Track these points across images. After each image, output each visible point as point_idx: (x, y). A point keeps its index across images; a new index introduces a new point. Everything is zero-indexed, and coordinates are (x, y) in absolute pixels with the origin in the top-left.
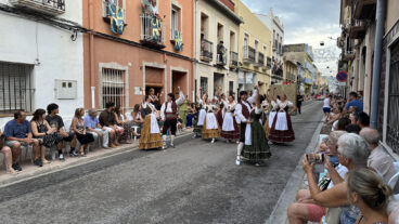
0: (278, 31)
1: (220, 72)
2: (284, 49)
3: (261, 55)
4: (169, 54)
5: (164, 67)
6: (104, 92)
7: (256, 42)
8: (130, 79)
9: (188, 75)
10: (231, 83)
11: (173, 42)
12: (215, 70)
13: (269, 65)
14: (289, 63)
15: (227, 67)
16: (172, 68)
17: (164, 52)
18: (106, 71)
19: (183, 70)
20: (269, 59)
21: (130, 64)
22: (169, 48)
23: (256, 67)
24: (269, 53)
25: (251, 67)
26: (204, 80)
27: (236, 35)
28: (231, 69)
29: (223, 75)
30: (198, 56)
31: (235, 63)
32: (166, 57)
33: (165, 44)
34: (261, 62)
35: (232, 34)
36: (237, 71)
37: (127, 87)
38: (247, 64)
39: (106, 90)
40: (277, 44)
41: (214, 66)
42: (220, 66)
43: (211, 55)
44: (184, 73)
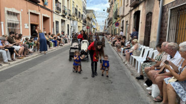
0: (85, 2)
1: (63, 19)
2: (87, 11)
3: (79, 13)
5: (39, 13)
6: (9, 26)
7: (77, 6)
8: (22, 19)
9: (50, 19)
10: (68, 25)
11: (43, 0)
12: (61, 18)
13: (82, 18)
14: (88, 18)
15: (66, 17)
16: (43, 15)
17: (39, 5)
18: (9, 13)
19: (48, 16)
20: (82, 15)
21: (22, 10)
22: (41, 4)
23: (77, 19)
24: (82, 13)
25: (75, 18)
26: (57, 22)
27: (70, 1)
28: (68, 18)
29: (65, 21)
30: (54, 10)
31: (70, 15)
32: (40, 8)
33: (40, 1)
34: (79, 16)
35: (68, 0)
36: (70, 20)
37: (21, 24)
38: (74, 16)
39: (9, 25)
40: (84, 8)
41: (61, 16)
42: (63, 16)
43: (60, 9)
44: (48, 18)
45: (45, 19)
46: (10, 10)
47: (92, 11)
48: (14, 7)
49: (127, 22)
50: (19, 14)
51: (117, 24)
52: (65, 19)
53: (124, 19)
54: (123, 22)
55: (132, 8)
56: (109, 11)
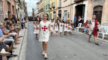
8: (4, 6)
10: (20, 12)
16: (12, 4)
44: (14, 6)
45: (13, 6)
55: (74, 3)
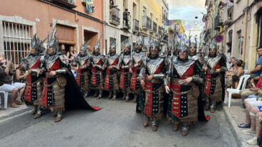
0: (165, 8)
1: (125, 34)
2: (168, 23)
3: (155, 24)
4: (80, 14)
5: (76, 25)
6: (6, 47)
7: (151, 14)
9: (99, 35)
11: (84, 4)
12: (122, 33)
13: (160, 32)
14: (171, 31)
15: (131, 31)
17: (75, 12)
18: (7, 25)
19: (94, 30)
20: (160, 28)
21: (38, 20)
22: (80, 9)
23: (151, 33)
24: (160, 24)
25: (148, 33)
27: (137, 6)
28: (134, 33)
29: (128, 37)
30: (107, 19)
31: (137, 28)
32: (78, 17)
33: (75, 4)
34: (155, 30)
35: (134, 5)
36: (138, 35)
38: (145, 30)
39: (9, 45)
40: (165, 18)
41: (121, 29)
42: (126, 30)
43: (119, 19)
46: (10, 19)
47: (178, 22)
48: (20, 15)
49: (239, 32)
50: (31, 26)
51: (219, 38)
52: (128, 35)
53: (233, 27)
54: (230, 33)
56: (205, 19)
